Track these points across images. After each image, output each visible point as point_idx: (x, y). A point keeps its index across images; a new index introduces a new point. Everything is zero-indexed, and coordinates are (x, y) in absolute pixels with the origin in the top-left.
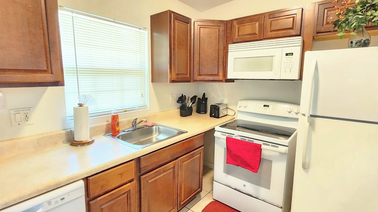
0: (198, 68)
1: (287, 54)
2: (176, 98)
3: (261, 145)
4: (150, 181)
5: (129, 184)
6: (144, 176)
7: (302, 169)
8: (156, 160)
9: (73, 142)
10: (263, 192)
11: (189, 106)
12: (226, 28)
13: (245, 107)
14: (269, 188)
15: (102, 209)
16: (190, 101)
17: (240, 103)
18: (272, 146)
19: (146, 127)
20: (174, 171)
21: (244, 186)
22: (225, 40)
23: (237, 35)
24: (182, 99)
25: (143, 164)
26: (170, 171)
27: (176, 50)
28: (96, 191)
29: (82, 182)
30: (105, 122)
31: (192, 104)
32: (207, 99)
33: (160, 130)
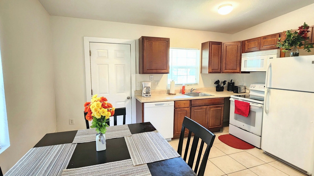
0: (225, 66)
1: (270, 58)
2: (214, 82)
3: (249, 103)
4: (195, 111)
5: (187, 108)
6: (193, 108)
7: (266, 113)
8: (198, 103)
10: (252, 129)
11: (222, 86)
12: (242, 44)
13: (254, 87)
14: (255, 127)
15: (178, 113)
16: (222, 83)
17: (252, 85)
18: (256, 104)
19: (196, 93)
20: (206, 110)
21: (244, 125)
22: (241, 51)
23: (247, 48)
24: (217, 82)
25: (192, 103)
27: (212, 58)
28: (177, 106)
29: (174, 102)
30: (180, 88)
31: (223, 85)
32: (234, 83)
33: (203, 95)
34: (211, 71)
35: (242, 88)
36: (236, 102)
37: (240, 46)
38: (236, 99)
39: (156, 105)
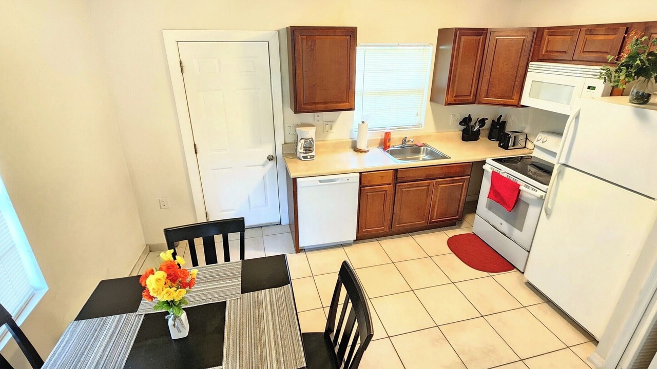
0: (487, 88)
1: (589, 88)
2: (459, 119)
3: (520, 185)
4: (403, 190)
5: (387, 186)
6: (400, 184)
7: (545, 215)
8: (411, 175)
9: (356, 150)
10: (516, 233)
11: (476, 130)
12: (535, 37)
13: (543, 142)
14: (521, 232)
15: (368, 195)
16: (478, 123)
18: (533, 189)
19: (414, 147)
20: (428, 188)
21: (501, 224)
22: (531, 53)
23: (544, 50)
24: (466, 121)
25: (399, 175)
26: (424, 188)
28: (365, 183)
29: (358, 174)
30: (380, 136)
31: (479, 127)
32: (504, 123)
33: (428, 151)
34: (451, 100)
35: (521, 138)
36: (495, 176)
37: (530, 43)
38: (495, 170)
39: (320, 181)
